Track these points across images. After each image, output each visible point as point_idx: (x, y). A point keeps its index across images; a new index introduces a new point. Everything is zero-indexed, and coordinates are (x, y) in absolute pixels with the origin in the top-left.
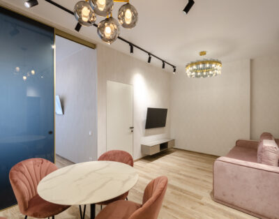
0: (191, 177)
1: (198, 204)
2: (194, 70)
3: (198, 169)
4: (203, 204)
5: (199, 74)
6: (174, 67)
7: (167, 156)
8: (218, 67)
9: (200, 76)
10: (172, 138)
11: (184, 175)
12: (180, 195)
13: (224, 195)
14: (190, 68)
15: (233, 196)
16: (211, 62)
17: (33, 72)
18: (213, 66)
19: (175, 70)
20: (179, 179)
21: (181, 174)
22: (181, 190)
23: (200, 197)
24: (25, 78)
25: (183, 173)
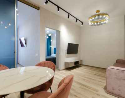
0: (91, 79)
1: (96, 95)
2: (93, 21)
3: (95, 75)
4: (99, 95)
5: (95, 24)
6: (82, 22)
7: (79, 68)
8: (107, 17)
9: (96, 25)
10: (81, 59)
11: (88, 78)
12: (85, 89)
13: (114, 90)
14: (91, 20)
15: (119, 90)
16: (103, 14)
17: (10, 24)
18: (104, 17)
19: (82, 24)
20: (84, 80)
21: (85, 77)
22: (86, 86)
23: (97, 91)
24: (6, 27)
25: (87, 77)
